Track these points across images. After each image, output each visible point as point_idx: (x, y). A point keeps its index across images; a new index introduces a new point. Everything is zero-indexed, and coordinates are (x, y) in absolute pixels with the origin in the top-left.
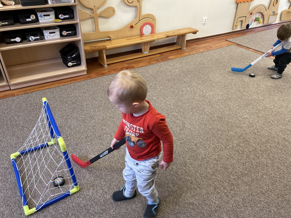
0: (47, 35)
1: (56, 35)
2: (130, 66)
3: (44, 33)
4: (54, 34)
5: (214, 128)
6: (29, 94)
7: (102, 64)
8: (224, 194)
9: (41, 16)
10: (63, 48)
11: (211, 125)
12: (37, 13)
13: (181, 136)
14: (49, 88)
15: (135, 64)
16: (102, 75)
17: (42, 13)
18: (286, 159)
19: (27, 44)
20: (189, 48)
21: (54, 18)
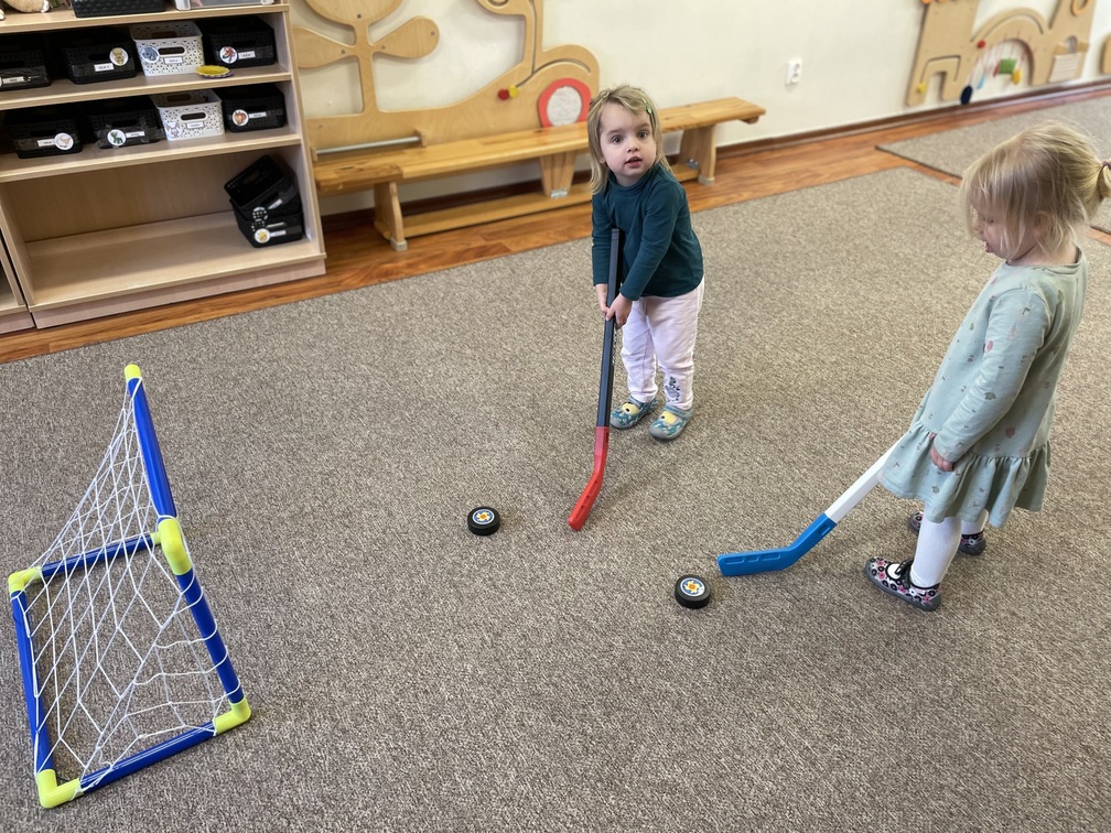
0: (172, 125)
1: (209, 125)
2: (494, 246)
3: (163, 117)
4: (199, 122)
5: (791, 493)
6: (103, 345)
7: (386, 235)
8: (801, 753)
9: (151, 55)
10: (239, 175)
11: (779, 479)
12: (135, 43)
13: (659, 521)
14: (178, 326)
15: (512, 239)
16: (383, 280)
17: (154, 41)
18: (1064, 624)
19: (96, 157)
20: (728, 179)
21: (198, 60)
